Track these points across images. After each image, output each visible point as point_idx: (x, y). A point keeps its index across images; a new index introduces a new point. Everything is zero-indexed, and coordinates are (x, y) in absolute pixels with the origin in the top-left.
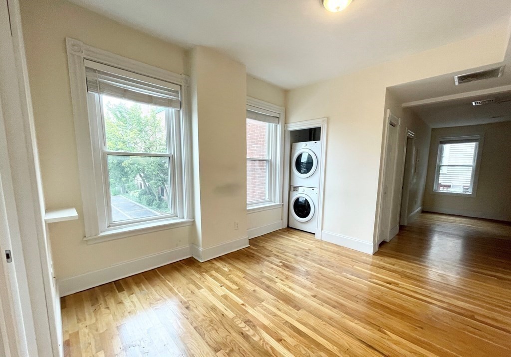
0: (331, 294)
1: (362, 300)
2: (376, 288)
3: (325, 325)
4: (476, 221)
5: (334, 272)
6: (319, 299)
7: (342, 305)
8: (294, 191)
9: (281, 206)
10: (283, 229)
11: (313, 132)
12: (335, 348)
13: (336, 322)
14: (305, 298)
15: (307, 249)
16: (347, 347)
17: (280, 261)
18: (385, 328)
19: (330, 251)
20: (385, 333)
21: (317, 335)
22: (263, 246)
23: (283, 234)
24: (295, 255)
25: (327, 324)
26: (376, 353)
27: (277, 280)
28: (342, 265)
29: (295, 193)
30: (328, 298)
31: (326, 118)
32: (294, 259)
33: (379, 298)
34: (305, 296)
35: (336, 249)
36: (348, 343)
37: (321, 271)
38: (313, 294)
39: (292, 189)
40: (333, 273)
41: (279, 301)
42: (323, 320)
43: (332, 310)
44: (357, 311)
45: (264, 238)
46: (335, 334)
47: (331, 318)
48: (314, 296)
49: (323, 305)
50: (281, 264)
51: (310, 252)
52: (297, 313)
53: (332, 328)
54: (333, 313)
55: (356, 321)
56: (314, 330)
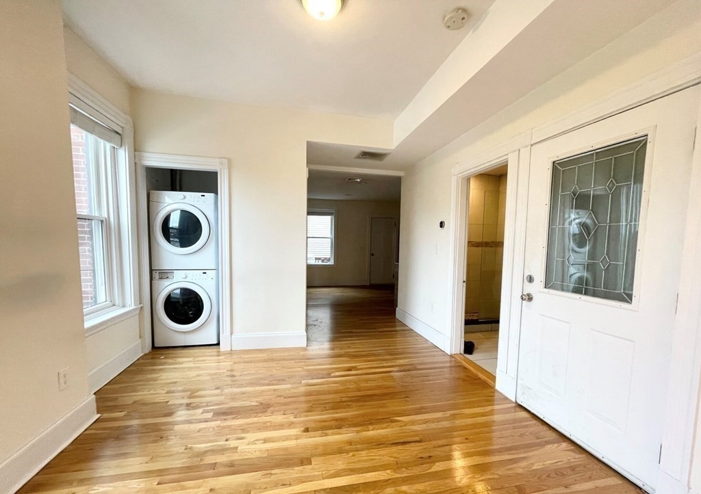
0: (319, 415)
1: (351, 401)
2: (346, 381)
3: (353, 455)
4: (341, 289)
5: (293, 386)
6: (315, 430)
7: (342, 419)
8: (161, 278)
9: (138, 312)
10: (145, 355)
11: (178, 176)
12: (389, 471)
13: (357, 443)
14: (299, 441)
15: (225, 371)
16: (393, 461)
17: (201, 410)
18: (393, 416)
19: (258, 361)
20: (398, 421)
21: (361, 475)
22: (134, 402)
23: (154, 364)
24: (217, 388)
25: (355, 453)
26: (412, 444)
27: (232, 443)
28: (291, 372)
29: (166, 282)
30: (323, 421)
31: (226, 160)
32: (222, 395)
33: (359, 390)
34: (297, 438)
35: (264, 356)
36: (391, 457)
37: (278, 393)
38: (302, 429)
39: (156, 275)
40: (293, 388)
41: (273, 472)
42: (347, 452)
43: (340, 434)
44: (358, 416)
45: (117, 386)
46: (371, 457)
47: (350, 443)
48: (307, 430)
49: (326, 435)
50: (210, 415)
51: (235, 373)
52: (313, 469)
53: (364, 453)
54: (346, 435)
55: (371, 427)
56: (352, 471)
